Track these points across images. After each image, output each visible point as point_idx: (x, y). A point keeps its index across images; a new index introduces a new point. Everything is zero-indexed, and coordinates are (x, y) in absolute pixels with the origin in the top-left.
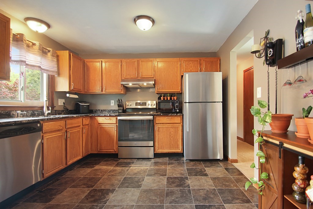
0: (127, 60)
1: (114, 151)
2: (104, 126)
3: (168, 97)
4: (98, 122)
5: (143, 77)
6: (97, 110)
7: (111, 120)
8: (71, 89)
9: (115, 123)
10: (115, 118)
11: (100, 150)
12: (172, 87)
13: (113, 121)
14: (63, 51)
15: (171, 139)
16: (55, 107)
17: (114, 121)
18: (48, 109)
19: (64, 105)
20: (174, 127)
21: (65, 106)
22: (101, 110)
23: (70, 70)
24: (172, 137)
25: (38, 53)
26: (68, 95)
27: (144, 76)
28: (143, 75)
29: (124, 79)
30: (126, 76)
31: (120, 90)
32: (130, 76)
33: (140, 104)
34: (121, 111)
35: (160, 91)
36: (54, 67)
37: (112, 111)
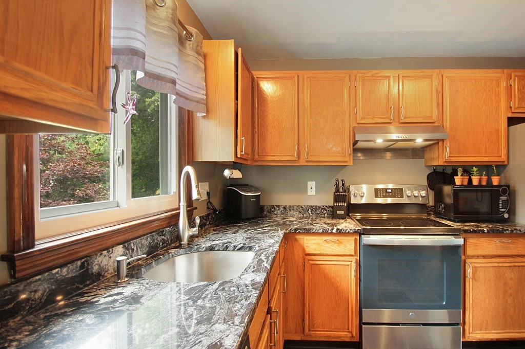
0: (365, 73)
1: (350, 335)
2: (320, 261)
3: (473, 177)
4: (304, 250)
5: (408, 120)
6: (273, 207)
7: (342, 246)
8: (239, 156)
9: (353, 253)
10: (353, 238)
11: (309, 330)
12: (486, 148)
13: (346, 246)
14: (217, 41)
15: (507, 302)
16: (196, 208)
17: (348, 247)
18: (191, 224)
19: (209, 198)
20: (515, 266)
21: (211, 203)
22: (285, 208)
23: (237, 99)
24: (511, 295)
25: (169, 34)
26: (227, 173)
27: (410, 117)
28: (408, 115)
29: (357, 125)
30: (362, 118)
31: (345, 156)
32: (373, 118)
33: (385, 193)
34: (343, 212)
35: (454, 159)
36: (200, 88)
37: (312, 210)
